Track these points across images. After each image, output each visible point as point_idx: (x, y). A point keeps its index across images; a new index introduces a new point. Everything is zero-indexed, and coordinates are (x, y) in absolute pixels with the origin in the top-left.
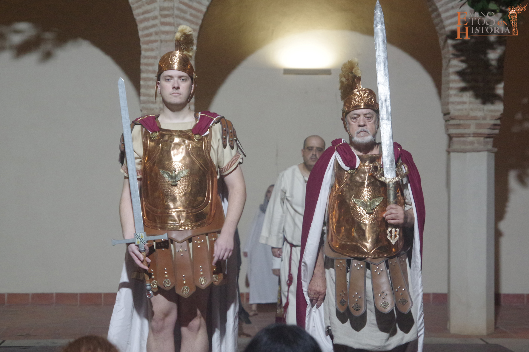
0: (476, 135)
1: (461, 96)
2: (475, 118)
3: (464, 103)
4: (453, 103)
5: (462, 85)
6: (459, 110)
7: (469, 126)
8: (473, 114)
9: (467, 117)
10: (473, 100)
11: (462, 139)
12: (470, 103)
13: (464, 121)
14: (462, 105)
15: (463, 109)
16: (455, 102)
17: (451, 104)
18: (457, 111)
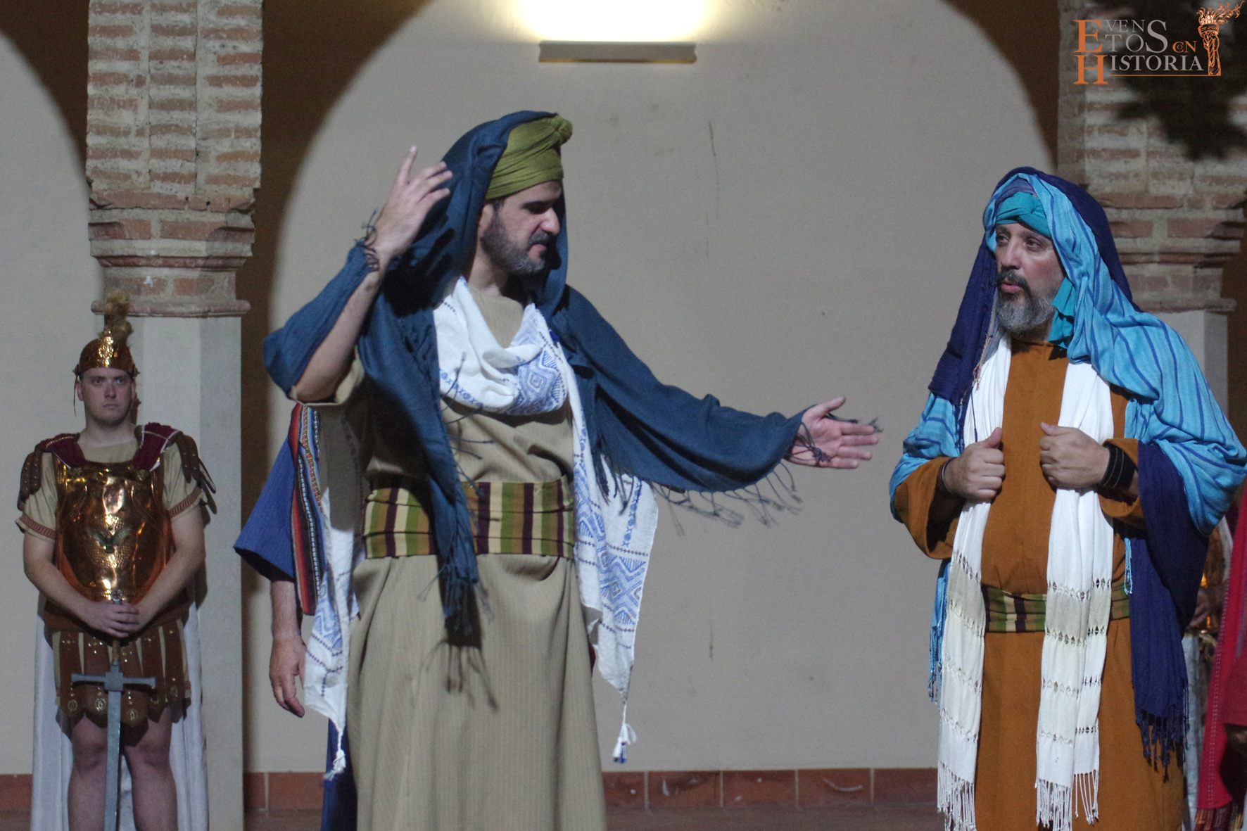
0: (1170, 257)
1: (1123, 134)
2: (1167, 203)
3: (1132, 154)
4: (1095, 153)
5: (1123, 96)
6: (1118, 176)
7: (1146, 229)
8: (1159, 189)
9: (1142, 200)
10: (1158, 143)
12: (1151, 154)
13: (1131, 211)
14: (1127, 160)
15: (1129, 172)
16: (1104, 150)
17: (1091, 156)
18: (1111, 181)
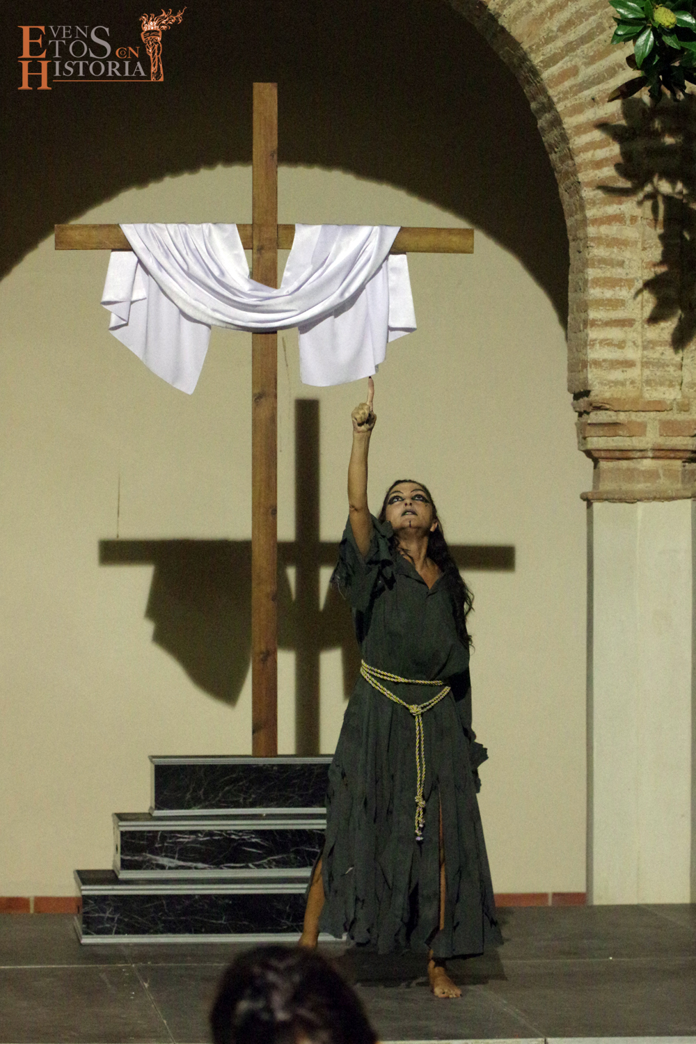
0: (662, 453)
1: (621, 347)
2: (659, 407)
3: (629, 364)
4: (597, 363)
6: (616, 383)
7: (641, 429)
8: (652, 395)
9: (638, 404)
11: (624, 464)
12: (645, 364)
13: (627, 413)
14: (625, 369)
15: (626, 380)
16: (604, 361)
17: (593, 366)
18: (610, 387)
